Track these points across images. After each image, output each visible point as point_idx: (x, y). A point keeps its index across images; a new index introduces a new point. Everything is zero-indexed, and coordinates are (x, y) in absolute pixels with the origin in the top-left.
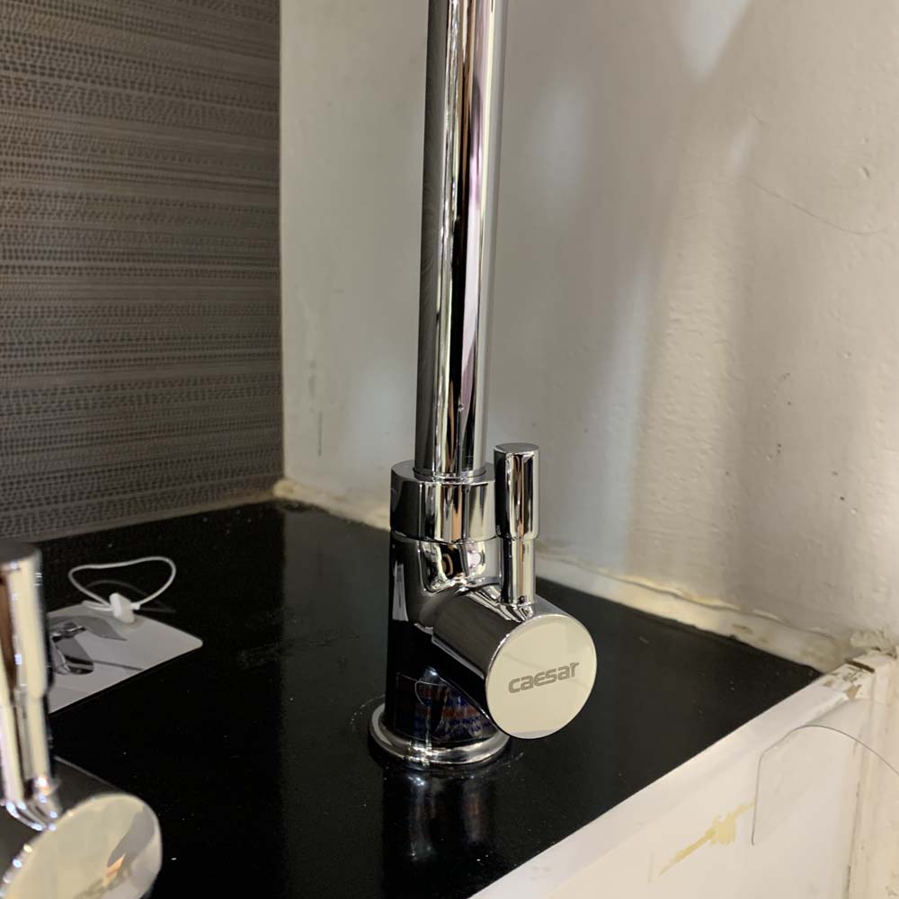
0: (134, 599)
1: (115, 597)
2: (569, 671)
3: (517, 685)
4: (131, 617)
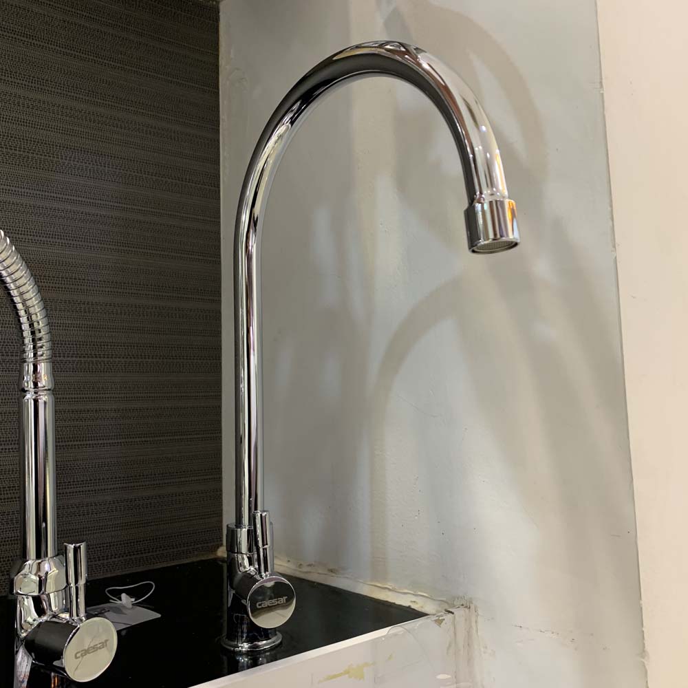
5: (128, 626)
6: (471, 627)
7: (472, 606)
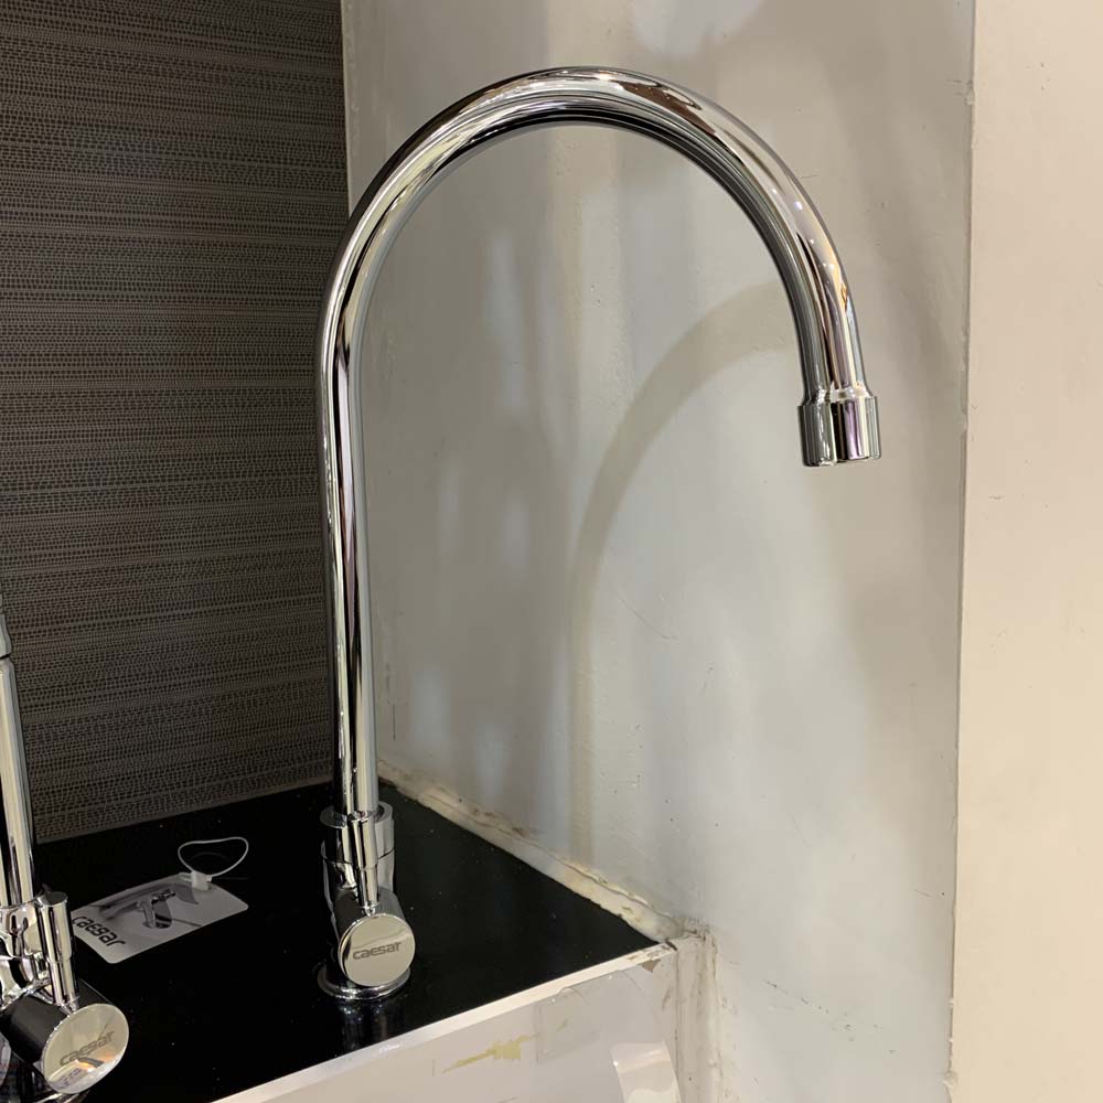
1: (194, 872)
2: (395, 947)
3: (358, 955)
4: (205, 886)
5: (196, 928)
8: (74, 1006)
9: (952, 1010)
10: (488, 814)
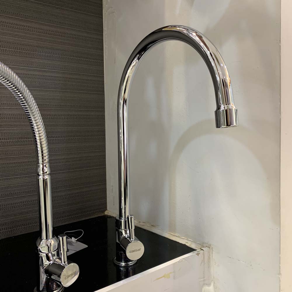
0: (76, 238)
1: (73, 238)
2: (139, 250)
3: (131, 252)
4: (75, 242)
5: (76, 252)
6: (210, 255)
7: (211, 247)
8: (67, 264)
9: (280, 257)
10: (144, 222)
